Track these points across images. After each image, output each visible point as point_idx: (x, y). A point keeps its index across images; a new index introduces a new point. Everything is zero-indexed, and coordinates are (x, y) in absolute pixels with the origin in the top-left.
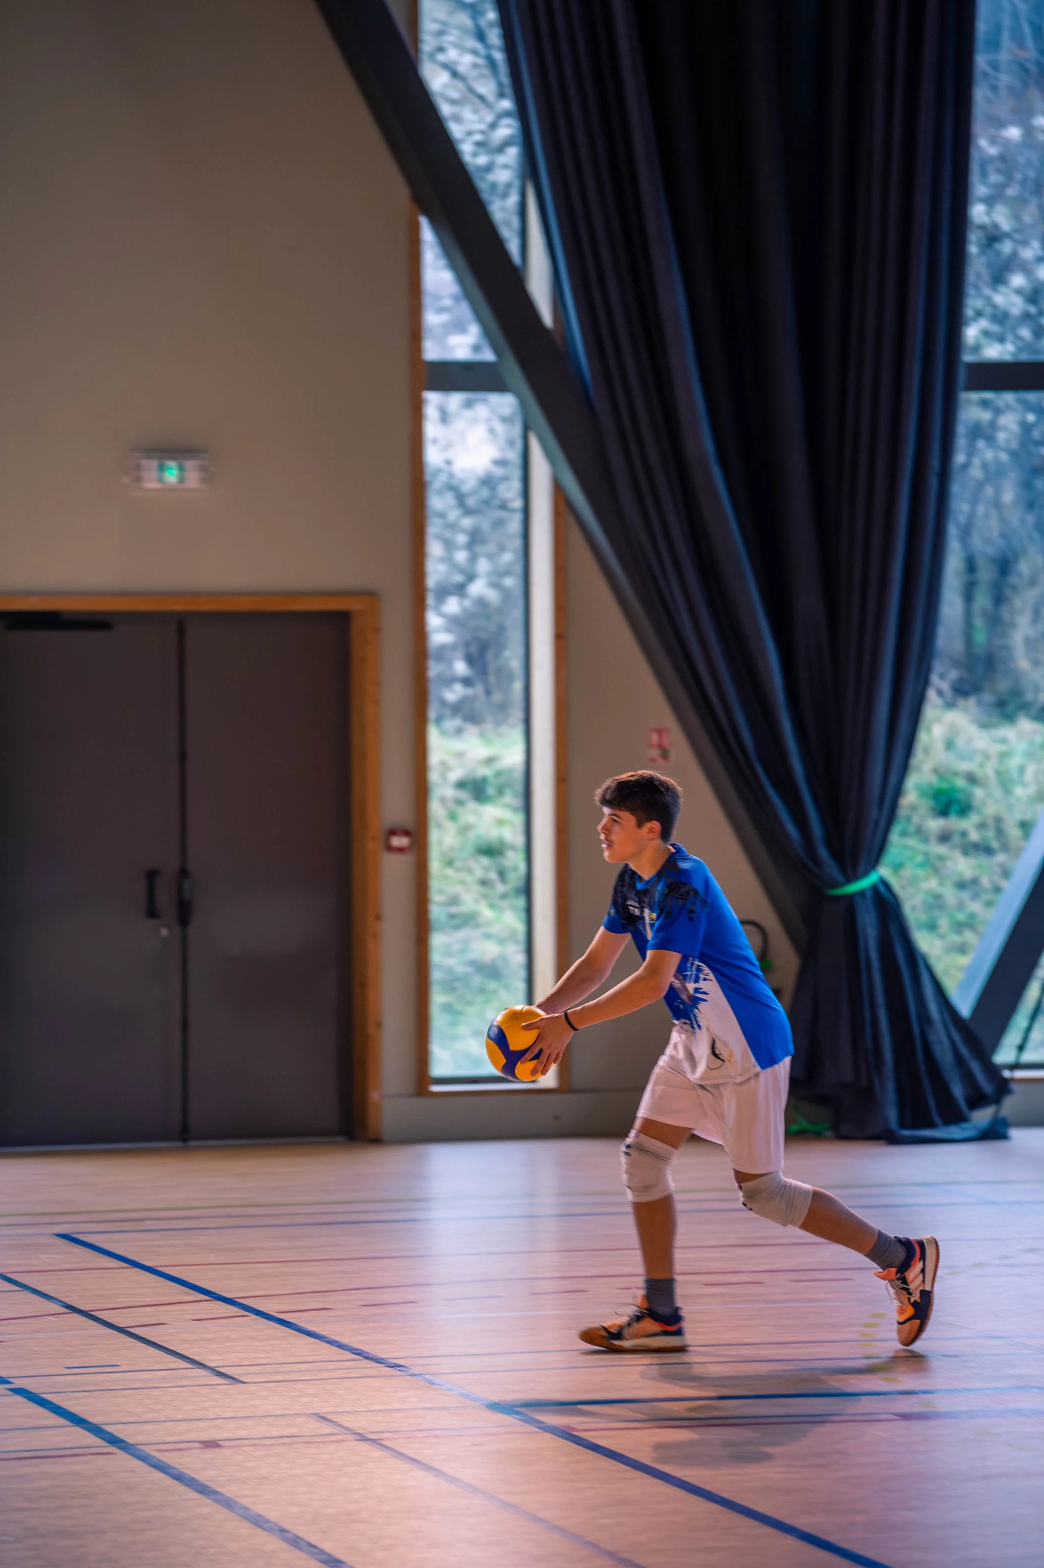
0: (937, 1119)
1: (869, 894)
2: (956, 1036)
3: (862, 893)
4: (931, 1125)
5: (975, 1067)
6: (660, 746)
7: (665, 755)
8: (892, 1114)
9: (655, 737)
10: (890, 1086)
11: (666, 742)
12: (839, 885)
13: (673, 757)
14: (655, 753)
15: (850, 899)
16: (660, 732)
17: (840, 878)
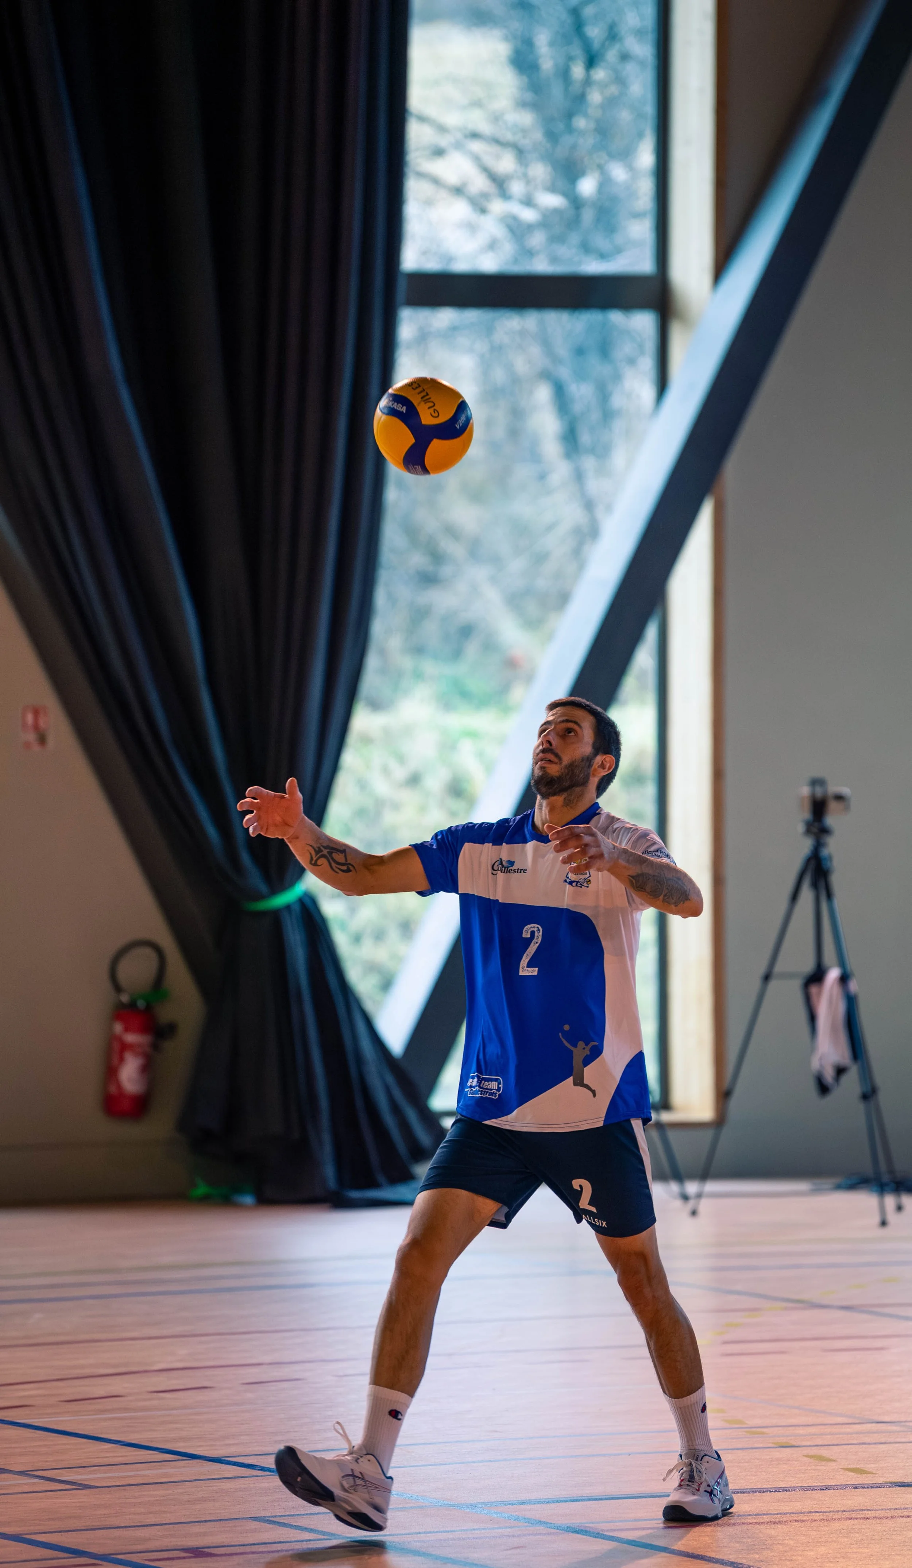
0: (381, 1178)
1: (297, 908)
2: (390, 1079)
3: (288, 907)
4: (375, 1185)
5: (412, 1115)
6: (36, 727)
7: (42, 739)
8: (329, 1171)
9: (30, 718)
10: (327, 1138)
11: (42, 723)
12: (261, 897)
13: (51, 741)
14: (31, 737)
15: (276, 916)
16: (36, 713)
17: (263, 888)
